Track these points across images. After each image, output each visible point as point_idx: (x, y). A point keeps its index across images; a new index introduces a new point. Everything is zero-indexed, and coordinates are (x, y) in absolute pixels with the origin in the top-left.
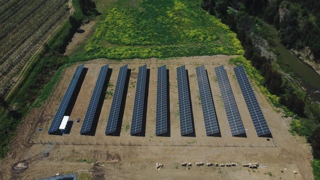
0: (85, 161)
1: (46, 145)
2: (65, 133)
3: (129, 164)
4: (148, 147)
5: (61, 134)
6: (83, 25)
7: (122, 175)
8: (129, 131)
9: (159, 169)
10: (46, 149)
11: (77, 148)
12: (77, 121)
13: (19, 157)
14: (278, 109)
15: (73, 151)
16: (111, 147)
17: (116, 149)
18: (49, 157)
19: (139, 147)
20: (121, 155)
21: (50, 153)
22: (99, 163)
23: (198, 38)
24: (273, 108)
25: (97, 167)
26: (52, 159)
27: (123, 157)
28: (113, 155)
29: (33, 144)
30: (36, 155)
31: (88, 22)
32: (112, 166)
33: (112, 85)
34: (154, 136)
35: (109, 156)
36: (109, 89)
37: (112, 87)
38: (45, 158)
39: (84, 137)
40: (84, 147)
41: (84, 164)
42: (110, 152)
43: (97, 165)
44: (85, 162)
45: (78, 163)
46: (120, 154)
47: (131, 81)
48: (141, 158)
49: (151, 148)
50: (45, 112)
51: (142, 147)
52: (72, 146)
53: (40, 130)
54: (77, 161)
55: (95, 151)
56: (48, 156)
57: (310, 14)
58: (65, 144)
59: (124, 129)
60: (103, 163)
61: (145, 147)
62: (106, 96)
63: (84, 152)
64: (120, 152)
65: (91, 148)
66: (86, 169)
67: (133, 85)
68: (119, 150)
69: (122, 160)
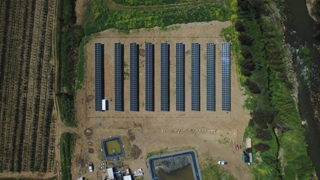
0: (123, 128)
1: (98, 119)
3: (147, 130)
4: (157, 118)
7: (144, 136)
8: (144, 108)
10: (99, 121)
12: (110, 100)
13: (85, 126)
14: (242, 88)
15: (114, 122)
16: (135, 119)
17: (138, 120)
18: (102, 126)
19: (152, 118)
20: (142, 124)
21: (102, 124)
22: (130, 130)
24: (239, 87)
25: (130, 132)
26: (104, 128)
27: (143, 125)
28: (137, 124)
29: (90, 118)
30: (94, 125)
32: (138, 131)
33: (127, 65)
34: (160, 111)
35: (135, 125)
36: (125, 69)
37: (127, 67)
38: (100, 127)
39: (118, 112)
40: (119, 119)
41: (122, 130)
42: (135, 122)
45: (119, 130)
47: (140, 60)
48: (153, 126)
52: (113, 119)
53: (90, 108)
54: (118, 128)
55: (127, 122)
58: (109, 118)
59: (141, 106)
60: (133, 130)
61: (155, 118)
62: (125, 77)
63: (121, 122)
64: (141, 122)
65: (124, 120)
66: (124, 133)
67: (142, 65)
69: (143, 127)
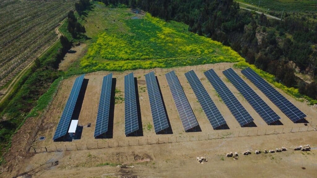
0: (108, 164)
1: (53, 153)
2: (75, 139)
3: (165, 162)
4: (181, 143)
5: (71, 140)
6: (74, 47)
7: (159, 174)
8: (153, 130)
9: (202, 163)
10: (54, 157)
11: (93, 153)
12: (87, 126)
13: (17, 169)
14: (301, 99)
15: (90, 156)
16: (135, 147)
17: (142, 149)
18: (58, 166)
19: (170, 144)
20: (151, 155)
21: (59, 161)
22: (126, 165)
23: (195, 51)
24: (296, 99)
25: (124, 169)
26: (63, 167)
27: (155, 156)
28: (140, 155)
29: (36, 153)
30: (41, 165)
31: (79, 45)
32: (144, 166)
33: (120, 92)
34: (183, 133)
35: (136, 157)
36: (117, 95)
37: (120, 93)
38: (53, 168)
39: (100, 141)
40: (102, 150)
41: (108, 167)
42: (136, 153)
43: (124, 167)
44: (109, 166)
45: (99, 168)
46: (149, 153)
47: (140, 87)
48: (176, 155)
49: (184, 144)
50: (45, 120)
51: (173, 144)
52: (86, 151)
53: (42, 138)
54: (97, 166)
55: (118, 154)
56: (57, 164)
57: (287, 34)
58: (78, 150)
59: (146, 129)
60: (132, 164)
61: (177, 144)
62: (116, 101)
63: (103, 155)
64: (148, 151)
65: (112, 151)
66: (112, 173)
67: (143, 90)
68: (147, 149)
69: (154, 159)
